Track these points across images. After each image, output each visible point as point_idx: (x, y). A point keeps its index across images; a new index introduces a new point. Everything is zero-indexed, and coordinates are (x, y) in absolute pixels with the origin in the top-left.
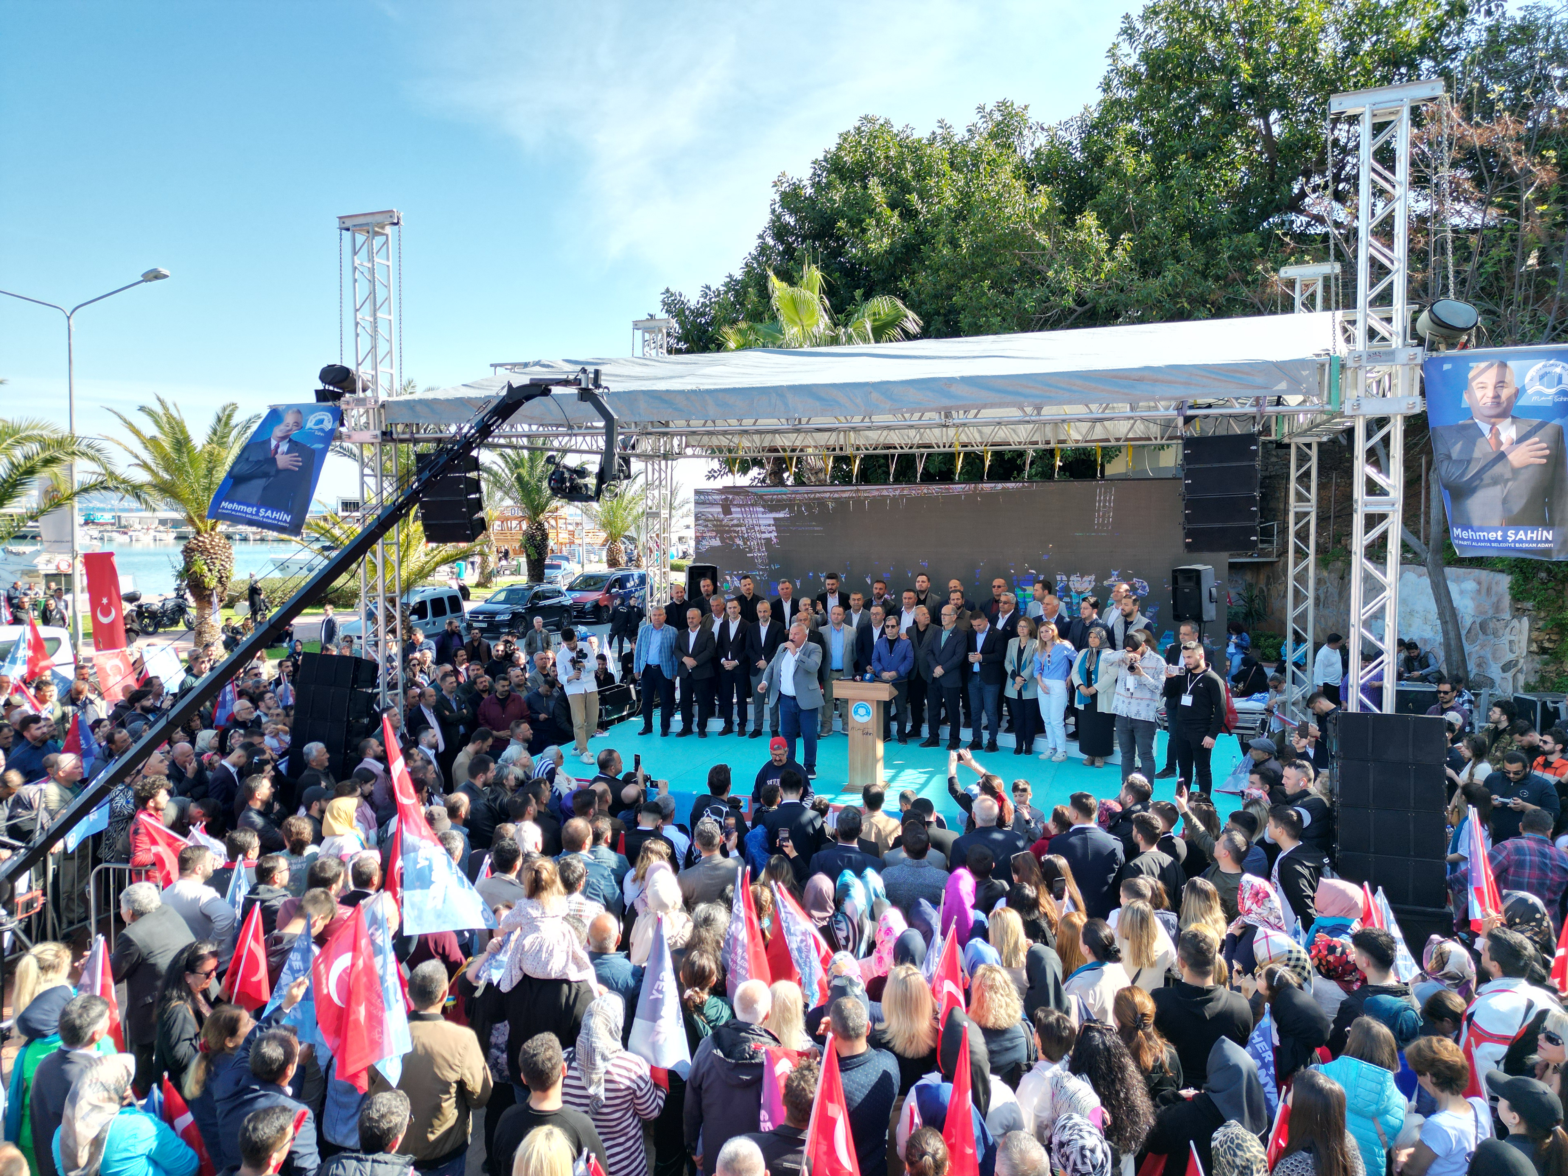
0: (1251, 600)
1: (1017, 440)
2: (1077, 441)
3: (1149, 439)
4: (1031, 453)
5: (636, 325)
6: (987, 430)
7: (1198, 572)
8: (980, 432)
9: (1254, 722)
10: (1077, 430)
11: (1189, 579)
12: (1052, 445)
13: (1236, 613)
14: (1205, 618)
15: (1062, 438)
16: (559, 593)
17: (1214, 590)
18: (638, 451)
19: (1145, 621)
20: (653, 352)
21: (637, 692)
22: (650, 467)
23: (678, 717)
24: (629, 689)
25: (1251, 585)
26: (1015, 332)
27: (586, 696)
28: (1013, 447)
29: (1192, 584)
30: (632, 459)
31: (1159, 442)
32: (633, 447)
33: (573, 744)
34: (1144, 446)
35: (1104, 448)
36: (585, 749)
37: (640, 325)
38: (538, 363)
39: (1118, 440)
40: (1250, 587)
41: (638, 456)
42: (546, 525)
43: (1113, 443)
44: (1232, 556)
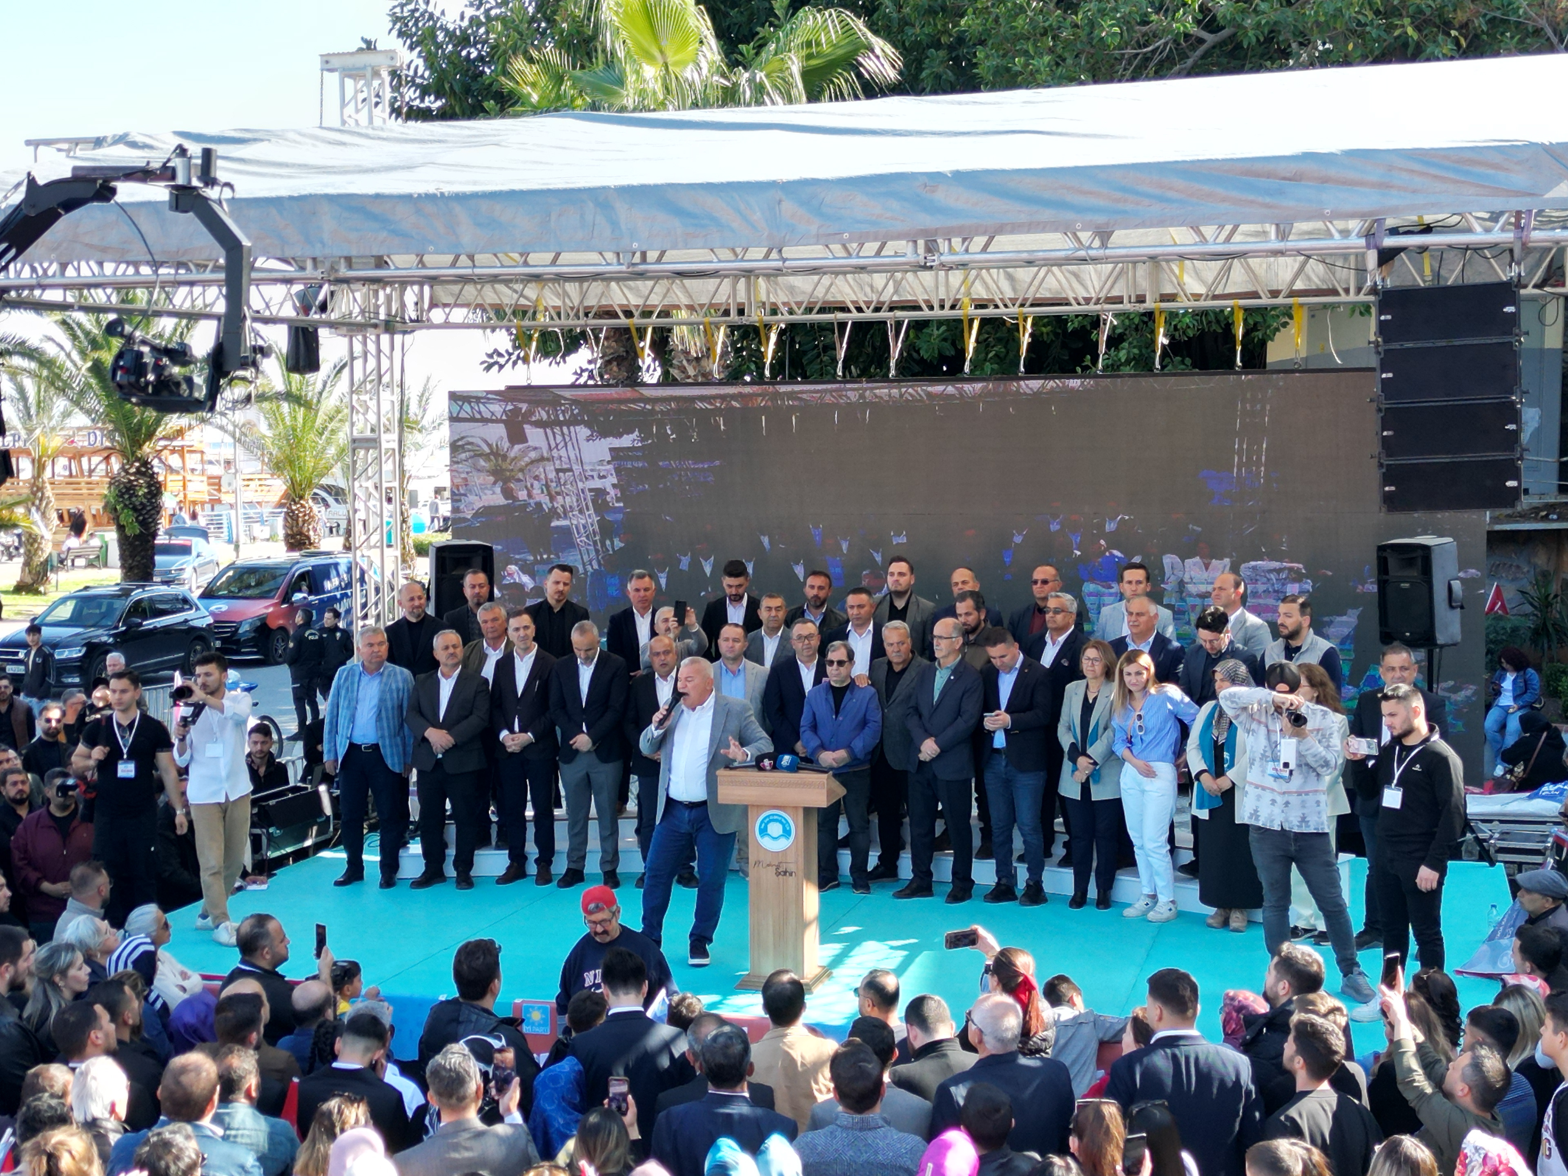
0: (1546, 603)
1: (1082, 293)
2: (1197, 297)
3: (1334, 292)
4: (1111, 320)
5: (328, 63)
6: (1024, 274)
7: (1426, 549)
8: (1011, 278)
9: (1544, 838)
10: (1197, 274)
11: (1409, 563)
12: (1149, 305)
13: (1515, 630)
14: (1441, 639)
15: (1168, 290)
16: (185, 602)
17: (1457, 585)
18: (334, 316)
19: (1324, 645)
20: (363, 117)
21: (334, 801)
22: (358, 348)
23: (415, 848)
24: (316, 795)
25: (1545, 575)
26: (1082, 83)
27: (225, 809)
28: (1075, 308)
29: (1414, 573)
30: (323, 334)
31: (1352, 297)
32: (323, 308)
33: (198, 907)
34: (1325, 306)
35: (1247, 310)
36: (225, 916)
37: (335, 63)
38: (122, 139)
39: (1275, 294)
40: (1545, 577)
41: (332, 325)
42: (157, 466)
43: (1265, 301)
44: (1495, 520)
